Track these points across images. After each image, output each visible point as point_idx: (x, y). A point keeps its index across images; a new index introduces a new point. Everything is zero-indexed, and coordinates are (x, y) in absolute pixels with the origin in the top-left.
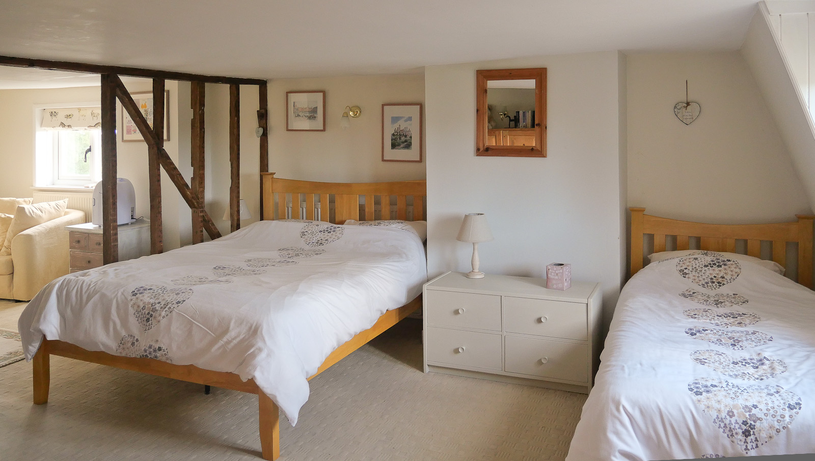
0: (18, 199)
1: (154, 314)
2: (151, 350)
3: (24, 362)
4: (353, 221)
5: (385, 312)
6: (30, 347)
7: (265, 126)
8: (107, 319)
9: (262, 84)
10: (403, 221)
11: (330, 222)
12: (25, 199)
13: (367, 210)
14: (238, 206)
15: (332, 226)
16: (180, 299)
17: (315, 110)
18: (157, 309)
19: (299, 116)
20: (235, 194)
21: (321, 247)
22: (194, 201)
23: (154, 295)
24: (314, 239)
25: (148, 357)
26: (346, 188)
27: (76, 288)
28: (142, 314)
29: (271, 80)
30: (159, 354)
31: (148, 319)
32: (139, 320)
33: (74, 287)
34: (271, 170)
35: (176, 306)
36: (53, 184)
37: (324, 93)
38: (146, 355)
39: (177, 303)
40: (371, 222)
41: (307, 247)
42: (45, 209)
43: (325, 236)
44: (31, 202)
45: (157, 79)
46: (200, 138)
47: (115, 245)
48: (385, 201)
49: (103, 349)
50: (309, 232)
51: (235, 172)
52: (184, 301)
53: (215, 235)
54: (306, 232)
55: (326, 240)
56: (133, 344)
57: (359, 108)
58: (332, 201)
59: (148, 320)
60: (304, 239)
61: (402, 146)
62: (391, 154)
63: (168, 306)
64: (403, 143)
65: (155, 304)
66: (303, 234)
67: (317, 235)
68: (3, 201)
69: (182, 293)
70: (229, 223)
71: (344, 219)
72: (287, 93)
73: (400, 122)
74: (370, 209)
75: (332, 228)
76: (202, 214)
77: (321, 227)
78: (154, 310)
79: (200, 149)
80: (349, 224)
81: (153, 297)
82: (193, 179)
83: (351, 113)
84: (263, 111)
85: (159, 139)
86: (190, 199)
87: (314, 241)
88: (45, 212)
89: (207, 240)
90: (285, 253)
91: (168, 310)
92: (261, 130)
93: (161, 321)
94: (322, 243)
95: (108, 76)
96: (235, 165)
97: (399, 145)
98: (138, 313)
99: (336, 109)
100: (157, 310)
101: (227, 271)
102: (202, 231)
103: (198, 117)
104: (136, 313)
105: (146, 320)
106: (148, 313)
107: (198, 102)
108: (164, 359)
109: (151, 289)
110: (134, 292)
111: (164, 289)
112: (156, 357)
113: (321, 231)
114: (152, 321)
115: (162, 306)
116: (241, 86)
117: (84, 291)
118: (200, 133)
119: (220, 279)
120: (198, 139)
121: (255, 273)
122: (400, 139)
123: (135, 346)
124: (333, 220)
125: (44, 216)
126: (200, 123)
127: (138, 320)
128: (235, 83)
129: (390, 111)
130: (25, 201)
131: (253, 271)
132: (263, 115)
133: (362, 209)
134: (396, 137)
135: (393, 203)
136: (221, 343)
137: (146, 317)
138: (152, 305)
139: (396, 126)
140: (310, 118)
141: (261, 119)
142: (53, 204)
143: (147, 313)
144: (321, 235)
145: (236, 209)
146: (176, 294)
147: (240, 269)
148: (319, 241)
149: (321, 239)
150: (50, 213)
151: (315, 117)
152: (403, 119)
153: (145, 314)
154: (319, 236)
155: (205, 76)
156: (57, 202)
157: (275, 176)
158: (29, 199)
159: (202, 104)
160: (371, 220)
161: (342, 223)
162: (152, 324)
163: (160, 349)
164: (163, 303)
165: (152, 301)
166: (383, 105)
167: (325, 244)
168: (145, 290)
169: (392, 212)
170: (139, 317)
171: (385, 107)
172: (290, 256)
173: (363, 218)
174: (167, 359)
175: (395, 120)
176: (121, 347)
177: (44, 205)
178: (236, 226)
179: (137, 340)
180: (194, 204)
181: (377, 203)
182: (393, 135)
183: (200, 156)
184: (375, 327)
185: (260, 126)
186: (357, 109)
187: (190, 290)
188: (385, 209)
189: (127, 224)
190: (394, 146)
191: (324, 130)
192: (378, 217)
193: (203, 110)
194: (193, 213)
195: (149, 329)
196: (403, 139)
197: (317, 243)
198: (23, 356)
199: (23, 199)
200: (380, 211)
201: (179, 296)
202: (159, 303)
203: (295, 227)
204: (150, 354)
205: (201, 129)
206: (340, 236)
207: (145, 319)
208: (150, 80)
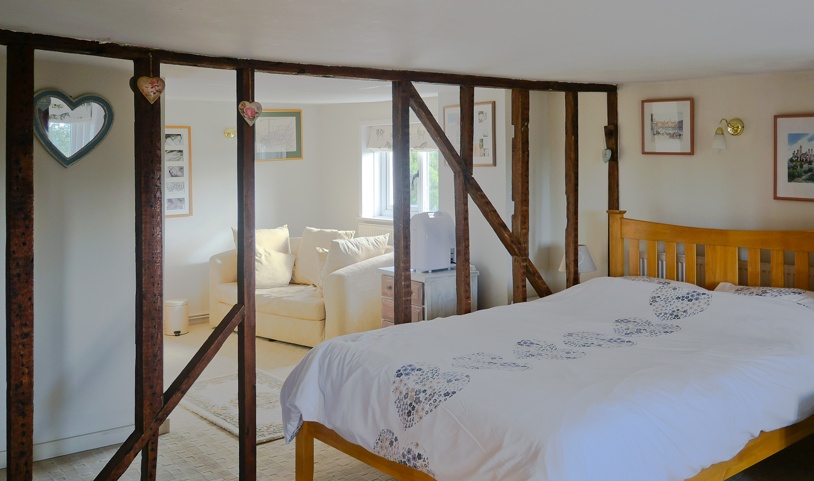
0: (340, 232)
1: (416, 406)
2: (410, 456)
3: (283, 441)
4: (729, 284)
5: (757, 434)
6: (289, 426)
7: (614, 147)
8: (366, 404)
9: (611, 90)
10: (802, 291)
11: (697, 285)
12: (348, 231)
13: (750, 269)
14: (576, 254)
15: (694, 292)
16: (450, 390)
17: (680, 125)
18: (421, 399)
19: (658, 133)
20: (572, 239)
21: (676, 322)
22: (514, 247)
23: (421, 379)
24: (668, 308)
25: (407, 464)
26: (720, 236)
27: (339, 357)
28: (403, 404)
29: (622, 85)
30: (419, 463)
31: (410, 412)
32: (400, 411)
33: (337, 355)
34: (622, 208)
35: (442, 398)
36: (381, 215)
37: (692, 100)
38: (405, 462)
39: (445, 395)
40: (753, 289)
41: (656, 320)
42: (362, 245)
43: (684, 305)
44: (353, 235)
45: (463, 87)
46: (523, 162)
47: (408, 300)
48: (777, 258)
49: (360, 443)
50: (662, 297)
51: (572, 210)
52: (454, 393)
53: (544, 291)
54: (659, 297)
55: (685, 312)
56: (391, 444)
57: (739, 120)
58: (700, 254)
59: (409, 414)
60: (654, 308)
61: (804, 177)
62: (787, 188)
63: (434, 398)
64: (806, 172)
65: (420, 392)
66: (654, 300)
67: (672, 303)
68: (325, 232)
69: (456, 380)
70: (564, 277)
71: (716, 281)
72: (643, 102)
73: (800, 142)
74: (755, 268)
75: (695, 294)
76: (525, 264)
77: (680, 292)
78: (417, 401)
79: (522, 178)
80: (722, 290)
81: (419, 382)
82: (514, 217)
83: (729, 129)
84: (612, 127)
85: (466, 165)
86: (509, 243)
87: (667, 312)
88: (362, 250)
89: (533, 297)
90: (623, 326)
91: (433, 403)
92: (609, 153)
93: (424, 418)
94: (677, 316)
95: (399, 83)
96: (572, 201)
97: (800, 176)
98: (399, 402)
99: (707, 123)
100: (420, 402)
101: (533, 349)
102: (524, 286)
103: (520, 135)
104: (397, 402)
105: (408, 413)
106: (411, 404)
107: (521, 115)
108: (424, 470)
109: (419, 370)
110: (399, 371)
111: (435, 372)
112: (415, 467)
113: (678, 298)
114: (415, 416)
115: (427, 396)
116: (579, 94)
117: (346, 364)
118: (523, 156)
119: (518, 362)
120: (520, 164)
121: (569, 355)
122: (801, 166)
123: (394, 446)
124: (701, 283)
125: (360, 252)
126: (523, 143)
127: (398, 412)
128: (572, 90)
129: (786, 126)
130: (346, 234)
131: (568, 353)
132: (612, 133)
133: (742, 267)
134: (794, 163)
135: (788, 262)
136: (491, 463)
137: (407, 409)
138: (416, 392)
139: (795, 147)
140: (672, 136)
141: (610, 138)
142: (371, 239)
143: (408, 403)
144: (679, 305)
145: (573, 259)
146: (448, 382)
147: (552, 347)
148: (674, 311)
149: (678, 310)
150: (368, 250)
151: (680, 135)
152: (807, 137)
153: (406, 404)
154: (675, 304)
155: (529, 81)
156: (376, 237)
157: (625, 216)
158: (351, 232)
159: (526, 119)
160: (755, 285)
161: (712, 287)
162: (413, 420)
163: (420, 456)
164: (428, 392)
165: (417, 387)
166: (776, 117)
167: (682, 317)
168: (413, 370)
169: (787, 275)
170: (400, 407)
171: (779, 120)
172: (629, 332)
173: (743, 281)
174: (429, 471)
175: (794, 138)
176: (379, 445)
177: (362, 240)
178: (574, 279)
179: (396, 439)
180: (514, 250)
181: (765, 259)
182: (791, 160)
183: (522, 186)
184: (741, 456)
185: (608, 148)
186: (738, 125)
187: (467, 376)
188: (777, 270)
189: (446, 269)
190: (792, 177)
191: (692, 153)
192: (766, 282)
193: (527, 126)
194: (514, 261)
195: (409, 427)
196: (806, 166)
197: (672, 315)
198: (282, 434)
199: (345, 232)
200: (770, 272)
201: (450, 384)
202: (425, 391)
203: (644, 288)
204: (409, 461)
205: (523, 152)
206: (705, 306)
207: (407, 411)
208: (457, 88)
